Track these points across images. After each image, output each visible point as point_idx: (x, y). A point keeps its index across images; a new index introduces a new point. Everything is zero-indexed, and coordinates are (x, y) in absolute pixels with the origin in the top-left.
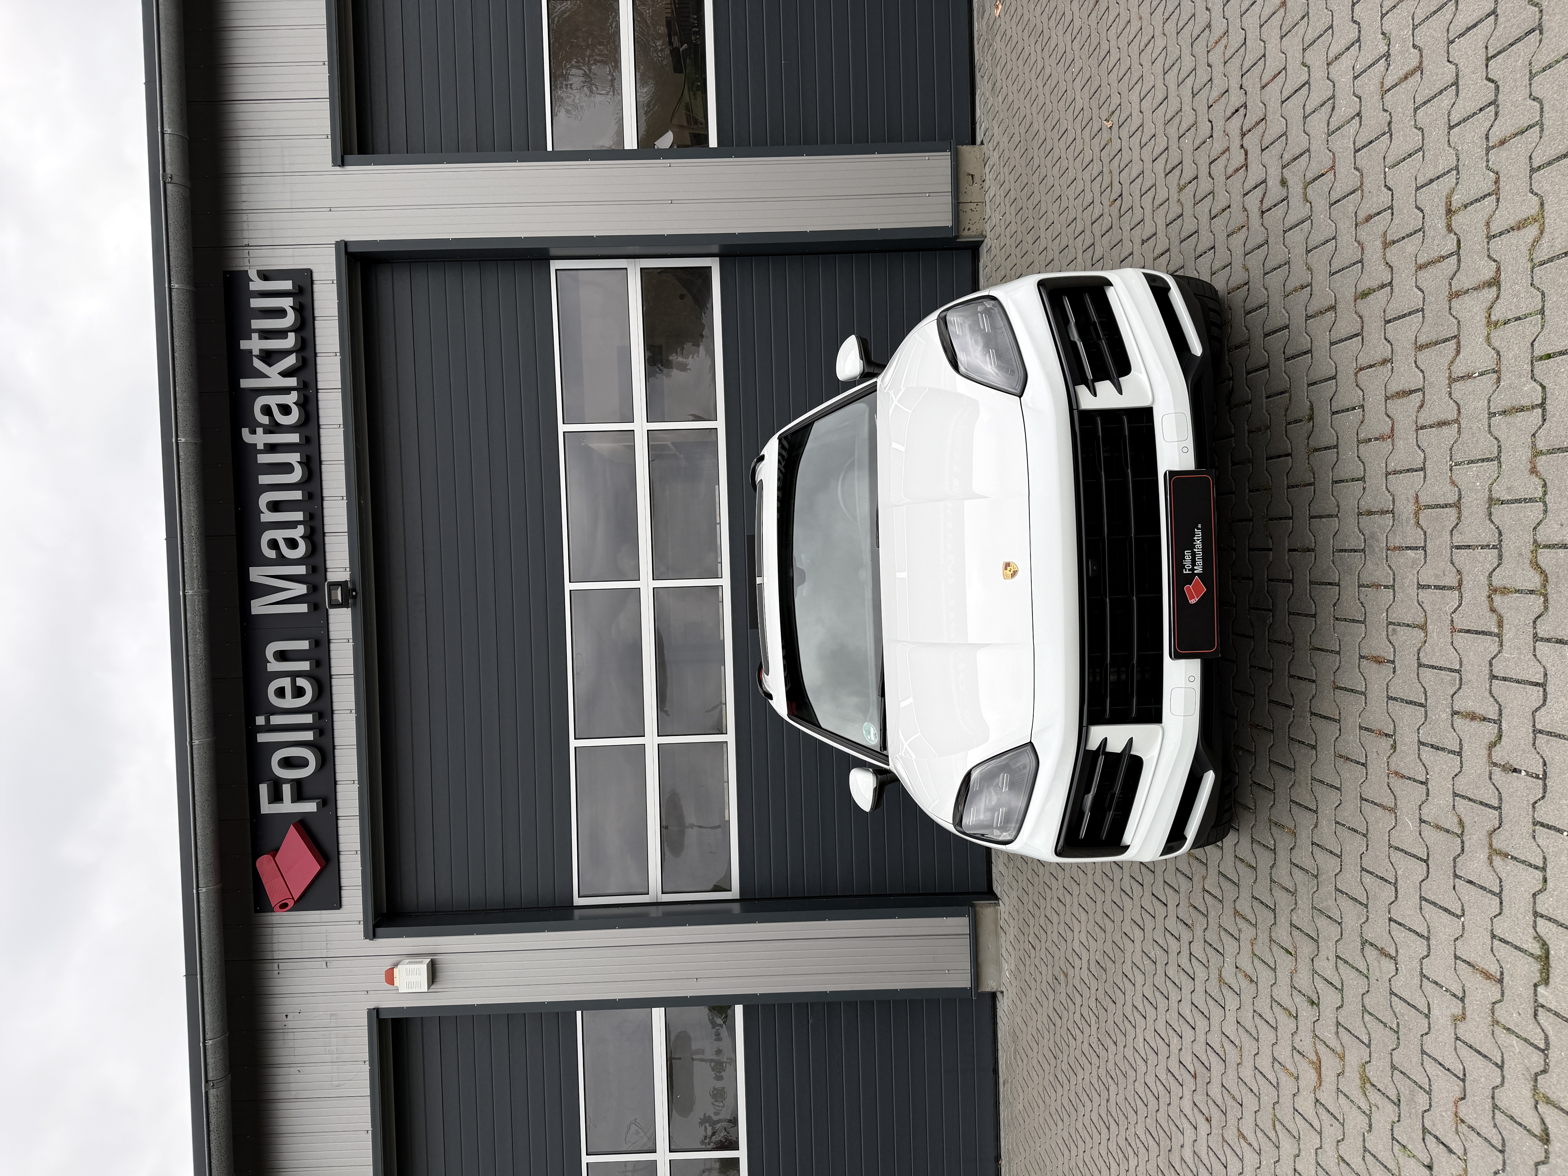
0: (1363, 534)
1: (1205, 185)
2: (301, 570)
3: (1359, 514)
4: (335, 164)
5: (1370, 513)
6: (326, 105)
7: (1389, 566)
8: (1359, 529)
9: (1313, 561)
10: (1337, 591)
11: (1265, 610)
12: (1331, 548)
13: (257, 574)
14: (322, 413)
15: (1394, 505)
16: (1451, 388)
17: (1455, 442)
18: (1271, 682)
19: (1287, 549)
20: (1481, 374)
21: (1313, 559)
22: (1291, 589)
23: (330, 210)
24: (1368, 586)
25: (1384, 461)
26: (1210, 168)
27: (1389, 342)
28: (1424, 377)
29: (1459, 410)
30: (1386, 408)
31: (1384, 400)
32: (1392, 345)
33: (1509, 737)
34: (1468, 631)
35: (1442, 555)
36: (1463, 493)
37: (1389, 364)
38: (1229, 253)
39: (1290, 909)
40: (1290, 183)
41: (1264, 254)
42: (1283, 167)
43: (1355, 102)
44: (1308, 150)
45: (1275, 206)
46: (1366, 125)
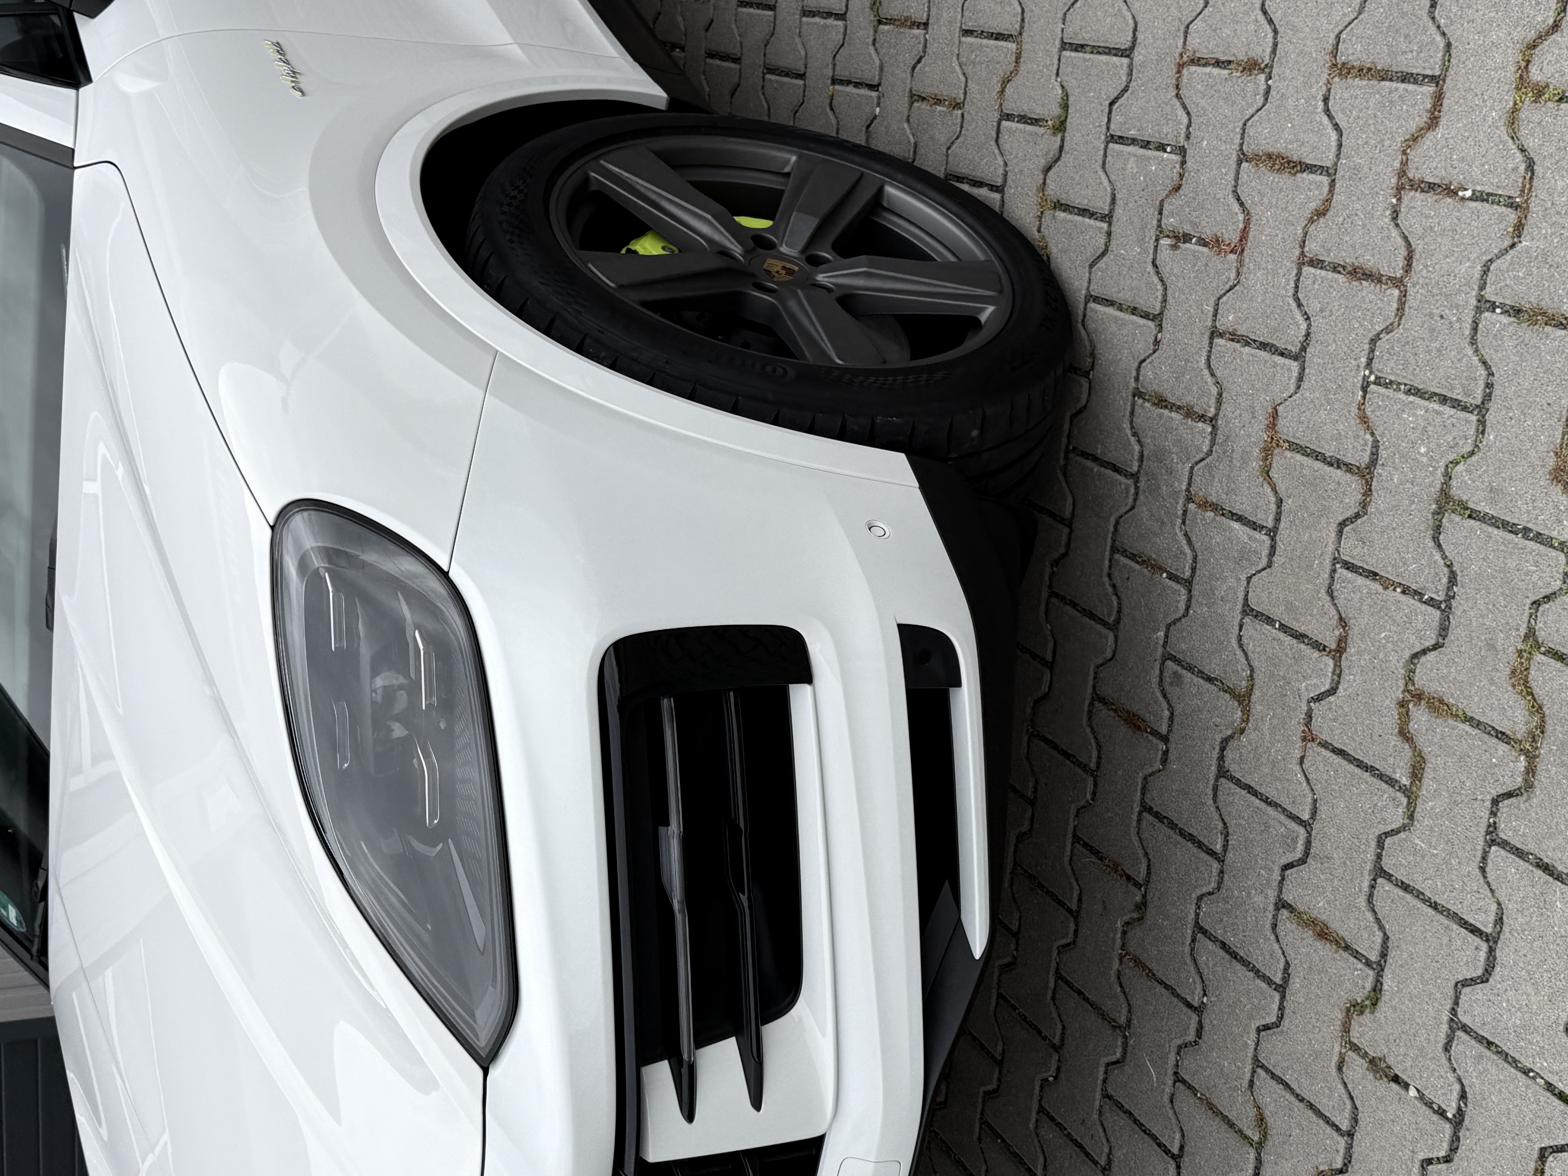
15: (1218, 409)
16: (1399, 200)
17: (1388, 330)
20: (1480, 197)
25: (1213, 300)
27: (1270, 21)
28: (1340, 146)
29: (1409, 259)
30: (1237, 179)
31: (1234, 158)
32: (1275, 32)
33: (1395, 1009)
34: (1340, 753)
35: (1310, 567)
36: (1383, 453)
37: (1262, 77)
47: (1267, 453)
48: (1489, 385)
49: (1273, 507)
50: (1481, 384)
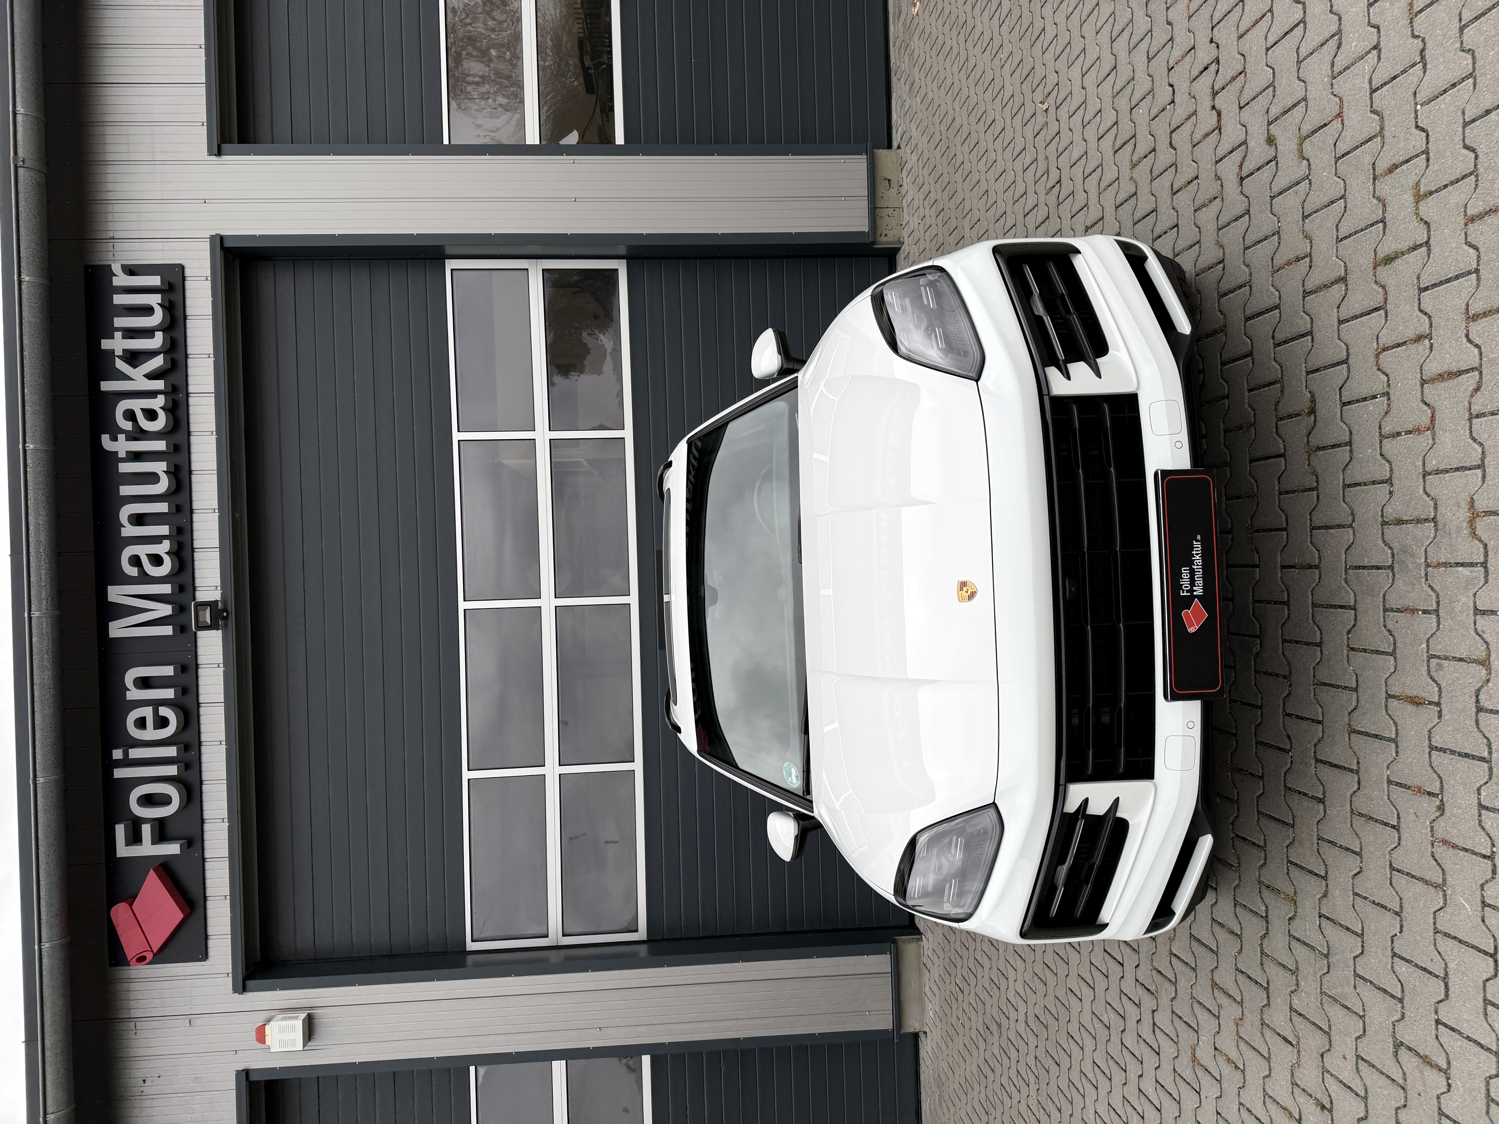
0: (1390, 548)
1: (1165, 156)
2: (166, 589)
3: (1384, 523)
4: (210, 153)
5: (1400, 522)
6: (202, 90)
7: (1430, 586)
8: (1384, 541)
9: (1317, 580)
10: (1353, 616)
11: (1249, 636)
12: (1343, 564)
13: (116, 594)
14: (192, 419)
15: (1436, 512)
18: (1259, 720)
19: (1279, 566)
21: (1317, 577)
22: (1286, 612)
23: (205, 202)
24: (1398, 610)
25: (1421, 458)
26: (1171, 137)
28: (1481, 354)
30: (1422, 394)
31: (1418, 385)
37: (1426, 341)
38: (1197, 229)
39: (1289, 990)
40: (1280, 141)
41: (1244, 227)
42: (1270, 123)
43: (1372, 34)
44: (1305, 99)
45: (1258, 169)
46: (1388, 58)
47: (1472, 523)
49: (1481, 550)
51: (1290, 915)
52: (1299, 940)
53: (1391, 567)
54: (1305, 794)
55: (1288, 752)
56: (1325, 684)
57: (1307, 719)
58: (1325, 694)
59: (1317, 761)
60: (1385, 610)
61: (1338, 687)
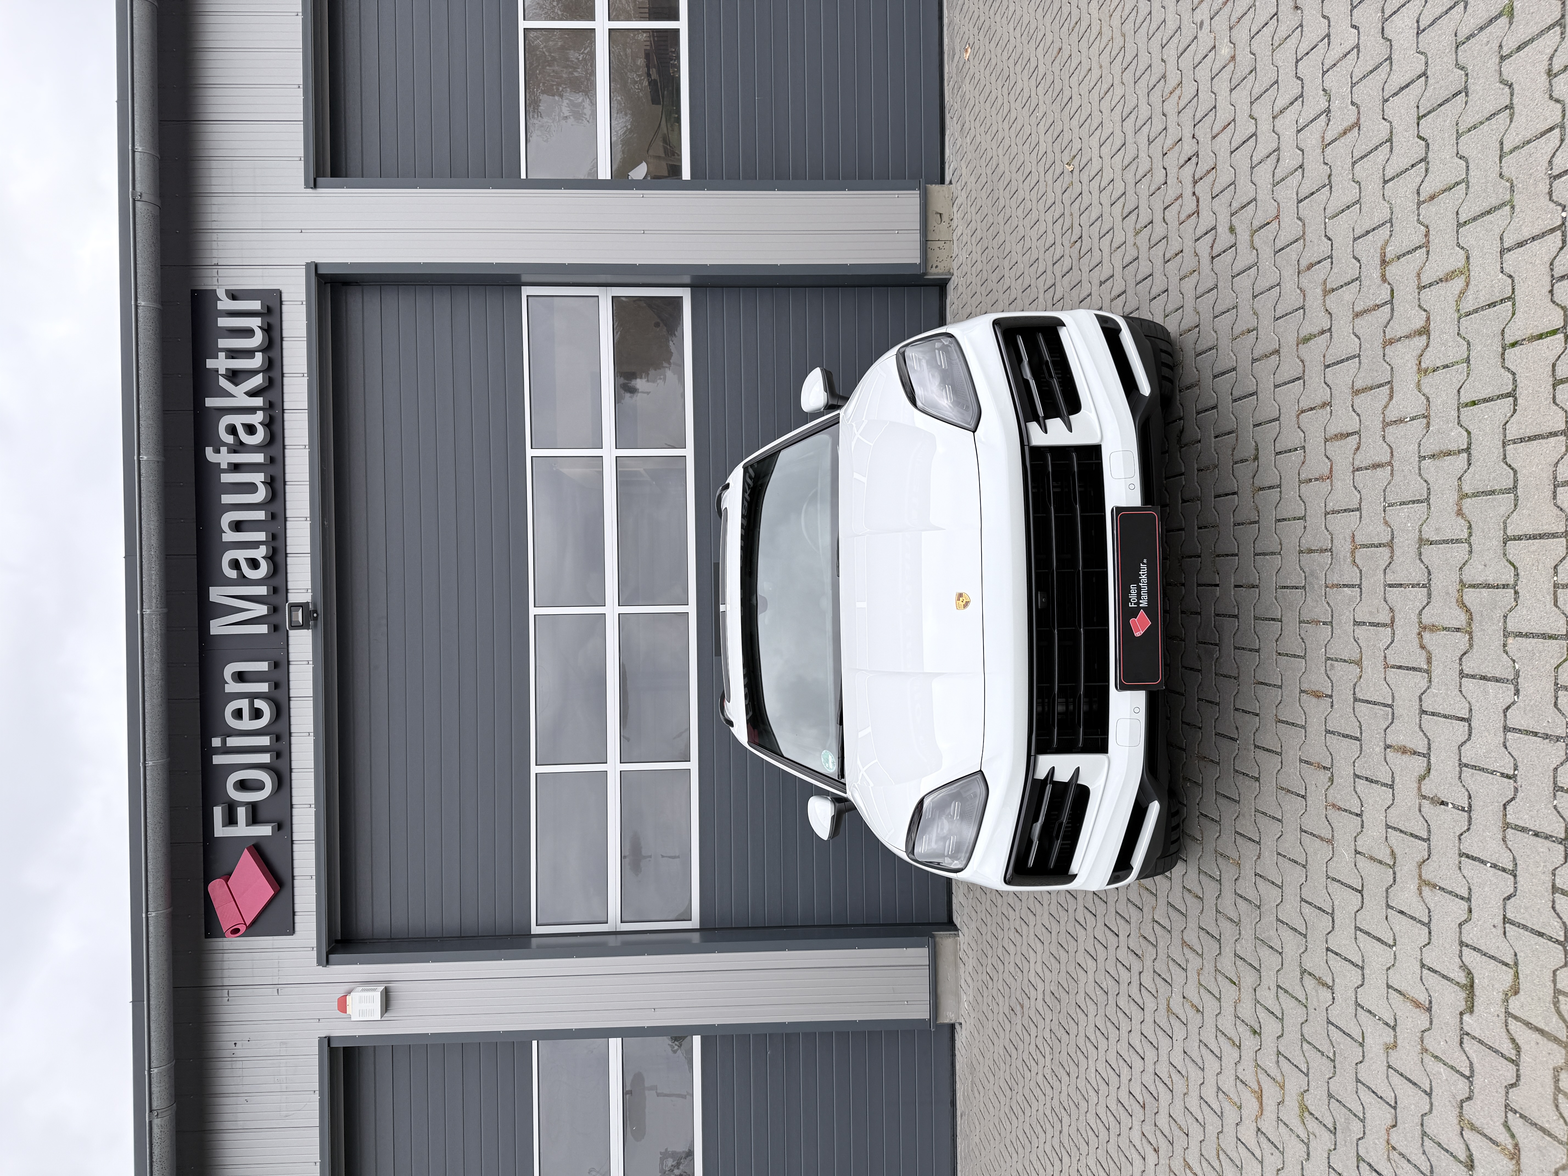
0: (1303, 571)
1: (1159, 230)
2: (262, 590)
3: (1301, 552)
4: (307, 186)
5: (1311, 551)
6: (300, 127)
7: (1327, 603)
8: (1300, 567)
9: (1257, 597)
10: (1280, 627)
11: (1212, 644)
12: (1274, 585)
13: (217, 594)
14: (287, 433)
15: (1332, 544)
16: (1384, 431)
17: (1389, 483)
18: (1218, 715)
19: (1232, 585)
20: (1412, 419)
21: (1257, 595)
22: (1237, 624)
23: (301, 232)
24: (1308, 622)
25: (1323, 501)
26: (1164, 213)
27: (1328, 386)
28: (1360, 421)
29: (1392, 453)
30: (1325, 449)
31: (1323, 442)
32: (1331, 389)
33: (1436, 770)
34: (1400, 667)
35: (1376, 593)
36: (1395, 533)
37: (1328, 407)
38: (1181, 296)
39: (1235, 939)
40: (1238, 230)
41: (1214, 298)
42: (1232, 215)
43: (1298, 155)
44: (1255, 199)
45: (1224, 252)
46: (1308, 177)
47: (1353, 553)
48: (1429, 489)
49: (1358, 574)
50: (1426, 489)
51: (1236, 877)
52: (1241, 897)
53: (1304, 587)
54: (1247, 775)
55: (1235, 740)
56: (1262, 683)
57: (1249, 712)
58: (1262, 690)
59: (1256, 746)
60: (1300, 622)
61: (1270, 685)
